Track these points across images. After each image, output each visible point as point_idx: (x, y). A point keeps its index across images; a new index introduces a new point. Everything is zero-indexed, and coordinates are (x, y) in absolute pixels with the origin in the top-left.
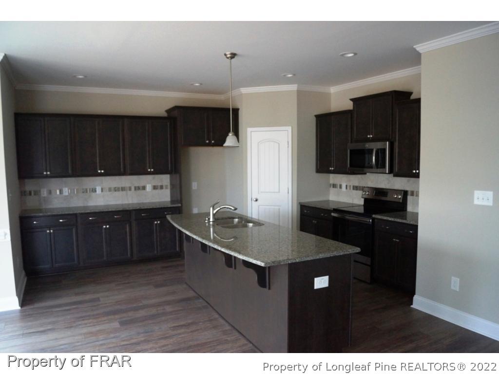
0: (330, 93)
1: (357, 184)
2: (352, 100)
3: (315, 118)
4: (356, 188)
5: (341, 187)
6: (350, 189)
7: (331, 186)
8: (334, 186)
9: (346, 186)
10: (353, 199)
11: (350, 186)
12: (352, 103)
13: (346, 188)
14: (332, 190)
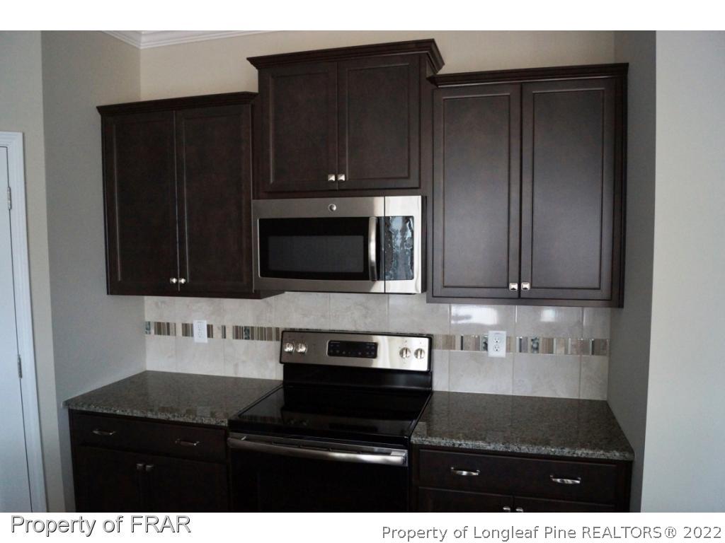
0: (138, 49)
1: (249, 322)
2: (254, 61)
3: (99, 117)
4: (244, 333)
5: (187, 330)
6: (224, 336)
7: (148, 329)
8: (162, 329)
9: (210, 328)
10: (236, 365)
11: (224, 328)
12: (254, 71)
13: (210, 334)
14: (154, 341)
